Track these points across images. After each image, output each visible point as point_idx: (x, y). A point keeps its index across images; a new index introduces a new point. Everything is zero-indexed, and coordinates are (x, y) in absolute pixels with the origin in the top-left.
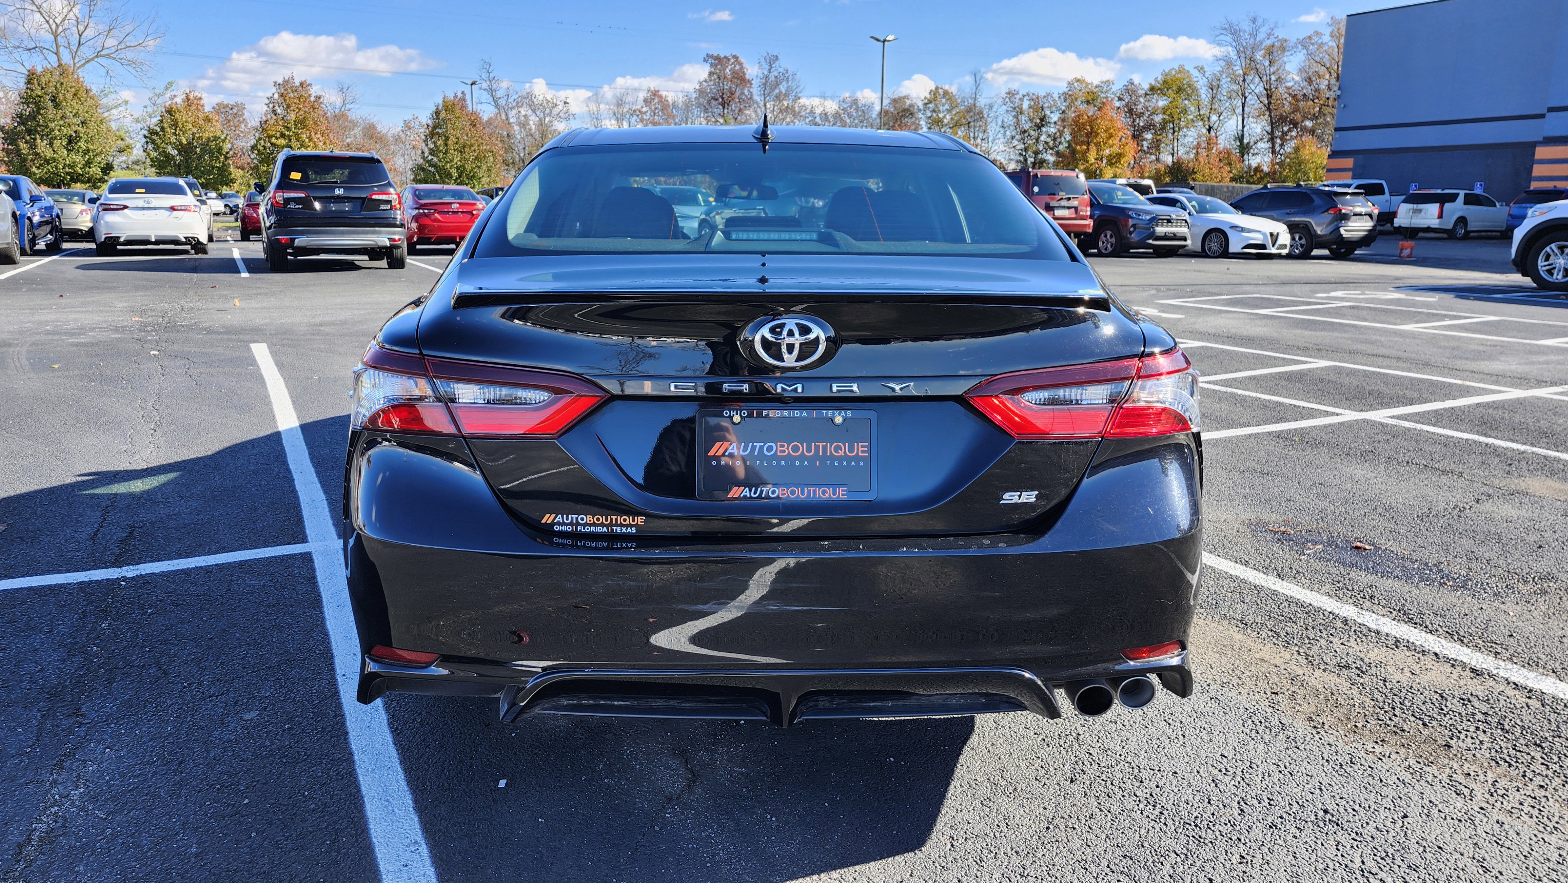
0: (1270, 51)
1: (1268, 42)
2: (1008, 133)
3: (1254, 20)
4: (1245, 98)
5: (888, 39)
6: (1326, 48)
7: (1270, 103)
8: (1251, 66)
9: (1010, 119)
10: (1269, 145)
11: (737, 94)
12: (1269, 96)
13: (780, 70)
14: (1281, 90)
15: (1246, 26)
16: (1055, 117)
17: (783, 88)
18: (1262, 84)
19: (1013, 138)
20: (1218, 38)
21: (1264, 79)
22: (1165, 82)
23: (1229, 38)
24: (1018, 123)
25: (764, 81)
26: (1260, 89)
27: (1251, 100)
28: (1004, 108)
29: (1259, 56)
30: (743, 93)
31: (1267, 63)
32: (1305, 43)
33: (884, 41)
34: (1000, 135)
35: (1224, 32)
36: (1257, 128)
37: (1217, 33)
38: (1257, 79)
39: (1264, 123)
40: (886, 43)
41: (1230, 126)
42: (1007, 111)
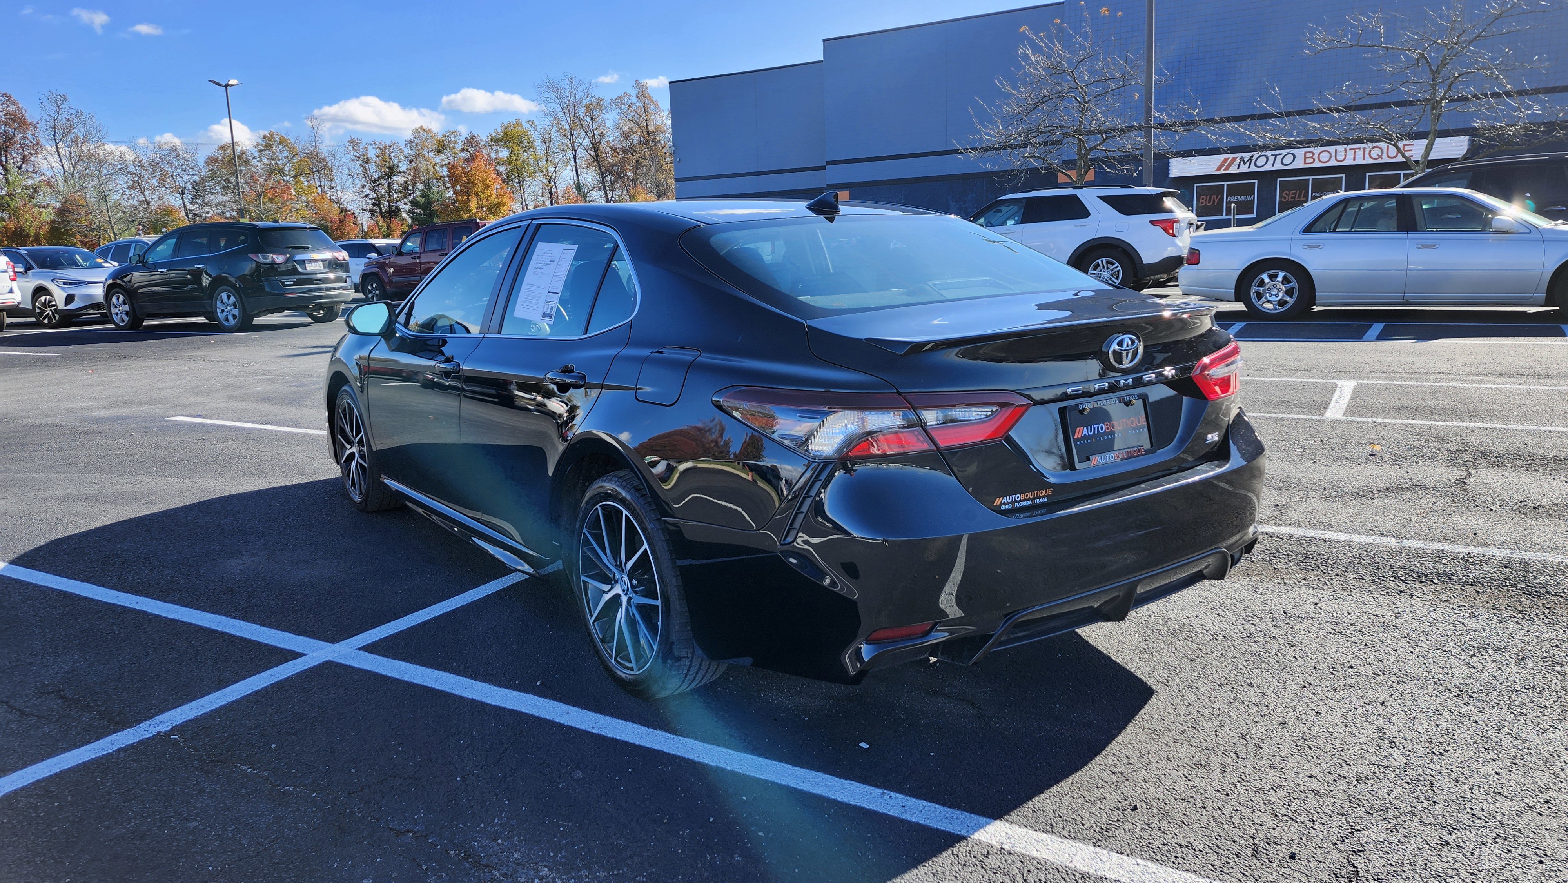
0: (589, 109)
1: (586, 101)
2: (357, 181)
3: (571, 80)
4: (576, 151)
5: (230, 83)
6: (634, 107)
7: (597, 156)
8: (577, 123)
9: (356, 167)
10: (602, 193)
11: (18, 137)
12: (596, 150)
13: (71, 111)
14: (603, 144)
15: (564, 84)
16: (403, 167)
17: (79, 132)
18: (587, 138)
19: (364, 186)
20: (543, 95)
21: (589, 133)
22: (505, 134)
23: (553, 95)
24: (366, 172)
25: (52, 124)
26: (587, 142)
27: (581, 152)
28: (348, 156)
29: (581, 111)
30: (24, 138)
31: (589, 119)
32: (618, 102)
33: (227, 86)
34: (348, 184)
35: (547, 89)
36: (590, 177)
37: (542, 90)
38: (583, 134)
39: (594, 174)
40: (228, 88)
41: (566, 177)
42: (353, 160)
